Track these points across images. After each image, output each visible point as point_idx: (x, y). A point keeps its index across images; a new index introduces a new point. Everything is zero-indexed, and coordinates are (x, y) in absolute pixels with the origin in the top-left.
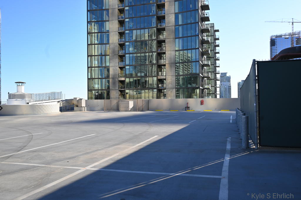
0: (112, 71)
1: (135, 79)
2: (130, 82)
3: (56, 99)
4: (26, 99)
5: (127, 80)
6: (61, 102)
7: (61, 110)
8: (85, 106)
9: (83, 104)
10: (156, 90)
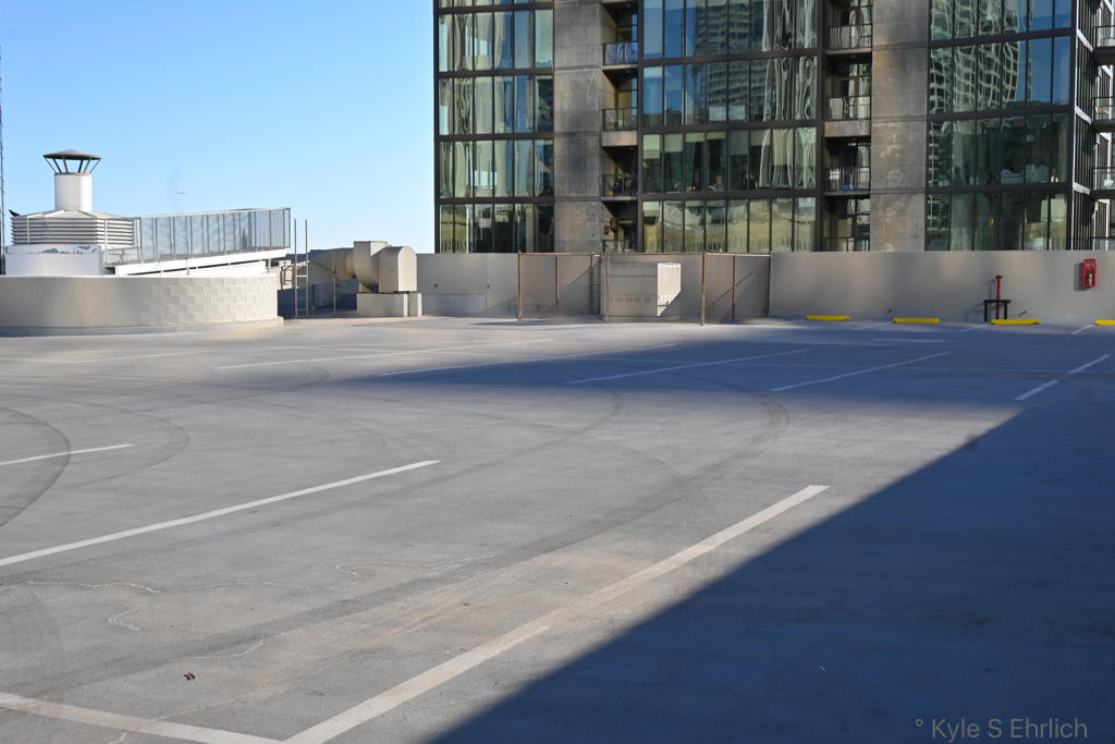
0: (567, 95)
1: (694, 138)
2: (667, 157)
3: (260, 249)
4: (103, 248)
5: (652, 145)
6: (289, 263)
7: (289, 306)
8: (415, 289)
9: (407, 279)
10: (810, 202)
